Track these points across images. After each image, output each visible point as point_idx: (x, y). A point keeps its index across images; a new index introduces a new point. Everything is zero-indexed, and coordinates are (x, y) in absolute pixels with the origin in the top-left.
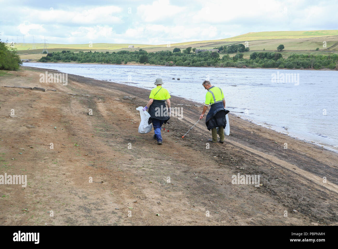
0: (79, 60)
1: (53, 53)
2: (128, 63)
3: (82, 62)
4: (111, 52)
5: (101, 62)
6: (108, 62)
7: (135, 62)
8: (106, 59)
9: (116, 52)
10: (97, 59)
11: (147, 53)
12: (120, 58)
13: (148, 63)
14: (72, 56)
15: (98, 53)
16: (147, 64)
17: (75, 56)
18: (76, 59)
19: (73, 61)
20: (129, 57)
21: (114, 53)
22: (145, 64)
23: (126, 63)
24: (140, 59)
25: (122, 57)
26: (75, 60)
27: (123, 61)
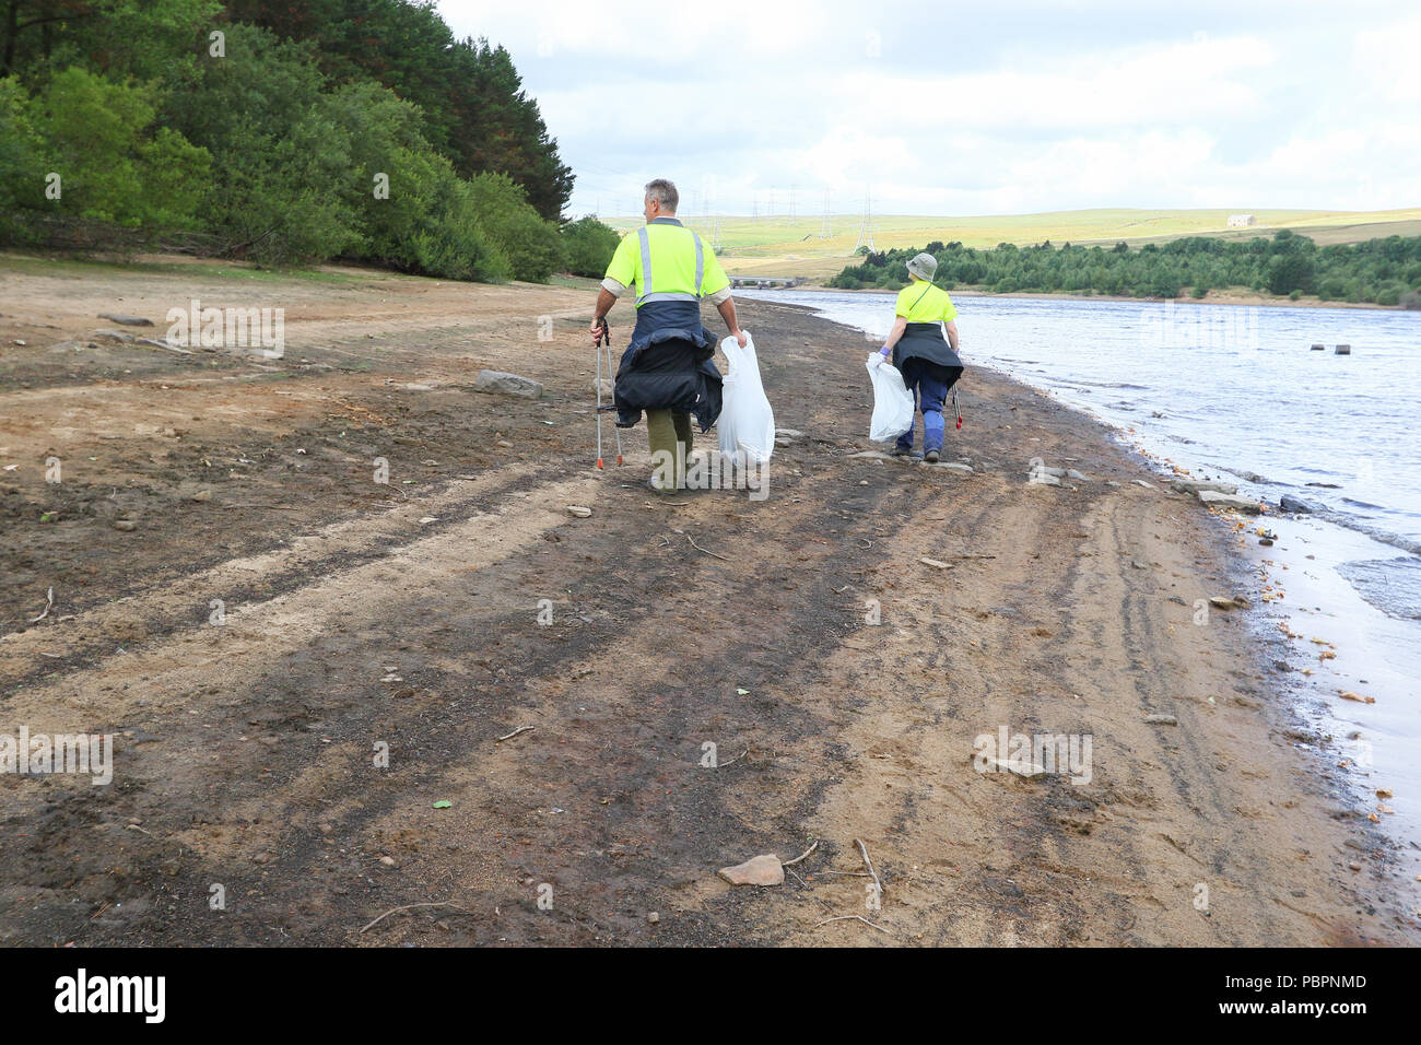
0: (992, 282)
1: (892, 251)
2: (1212, 294)
3: (1003, 290)
4: (1135, 248)
5: (1084, 287)
6: (1116, 289)
7: (1244, 290)
8: (1113, 274)
9: (1159, 244)
10: (1069, 276)
11: (1313, 249)
12: (1177, 271)
13: (1310, 291)
14: (965, 261)
15: (1079, 249)
16: (1306, 300)
17: (981, 262)
18: (980, 277)
19: (964, 286)
20: (1219, 265)
21: (1151, 248)
22: (1294, 299)
23: (1201, 294)
24: (1272, 276)
25: (1186, 265)
26: (972, 282)
27: (1188, 284)
